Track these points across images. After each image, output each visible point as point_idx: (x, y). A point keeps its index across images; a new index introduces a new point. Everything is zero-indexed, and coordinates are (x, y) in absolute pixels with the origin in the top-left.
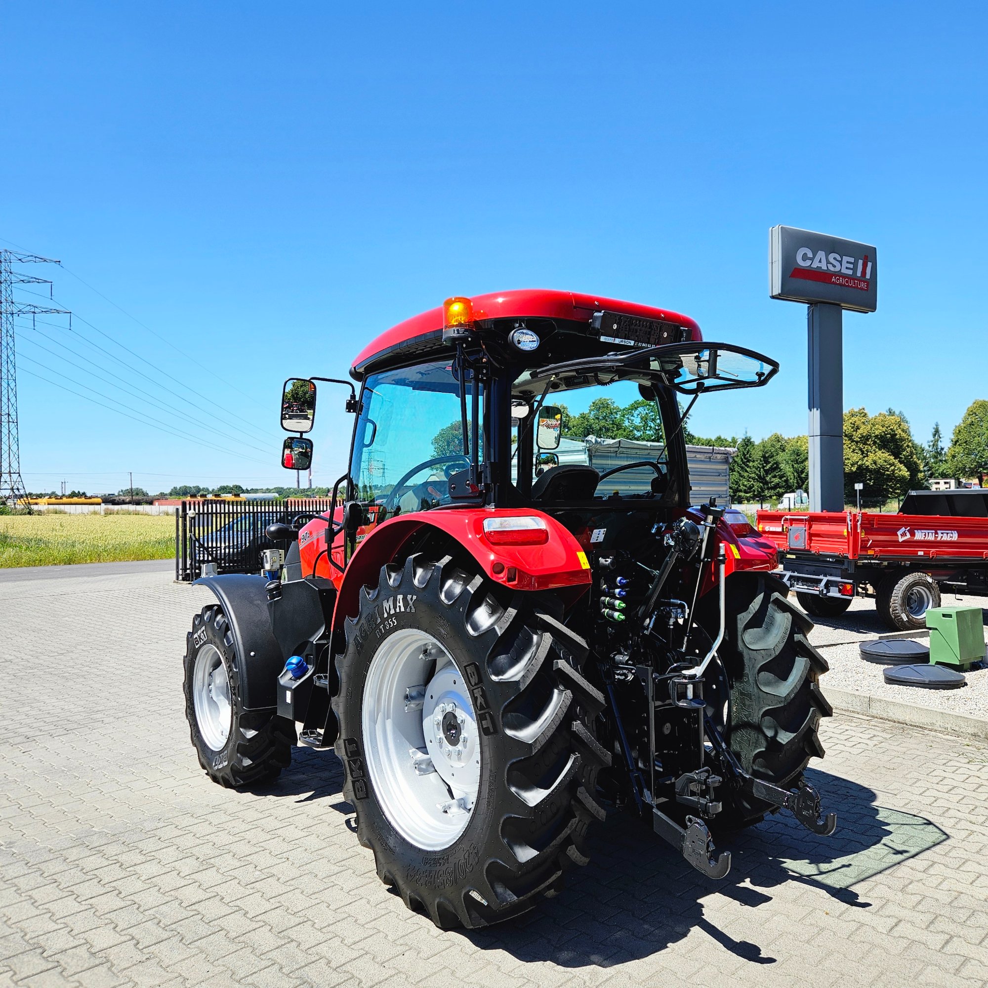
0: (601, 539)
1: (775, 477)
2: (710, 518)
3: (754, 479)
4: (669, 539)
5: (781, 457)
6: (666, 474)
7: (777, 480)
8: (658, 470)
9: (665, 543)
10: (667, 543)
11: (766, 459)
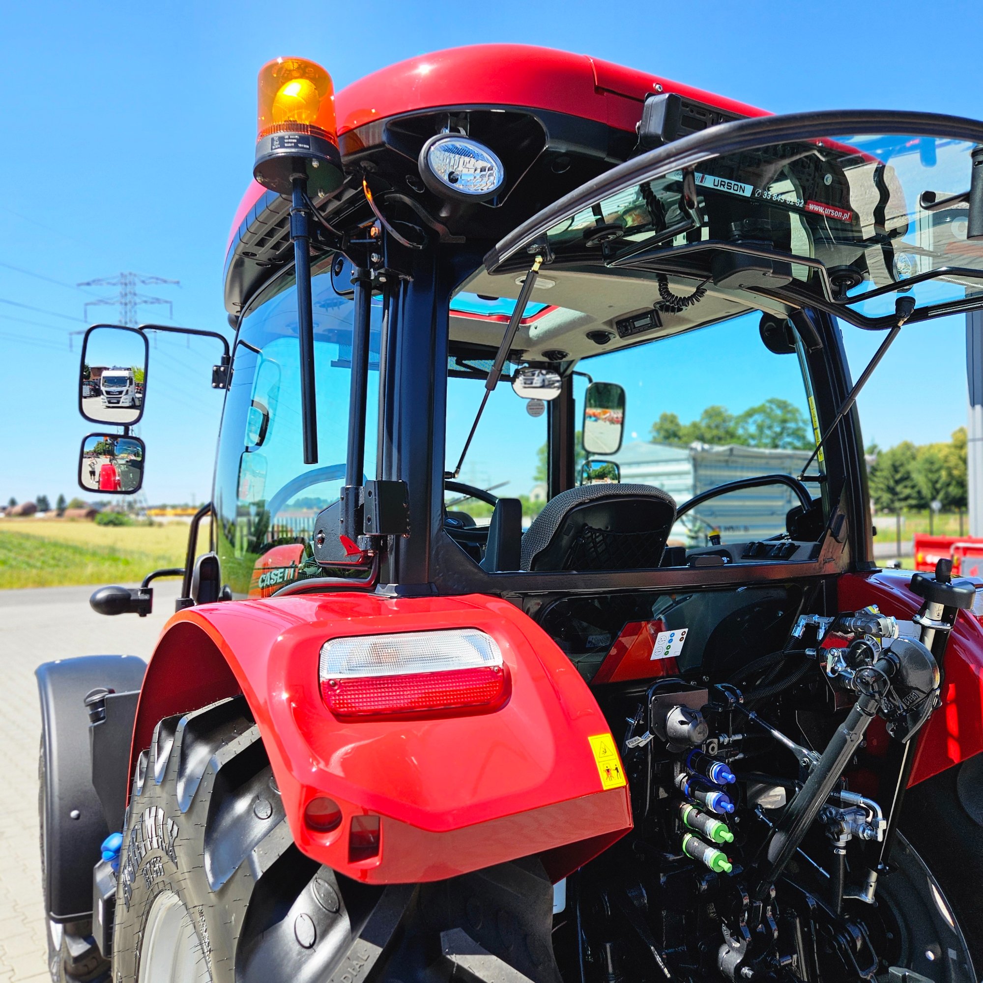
0: (676, 649)
1: (906, 487)
2: (938, 609)
3: (882, 489)
4: (839, 661)
5: (912, 466)
6: (819, 501)
7: (907, 491)
8: (802, 493)
9: (828, 670)
10: (833, 671)
11: (895, 469)
